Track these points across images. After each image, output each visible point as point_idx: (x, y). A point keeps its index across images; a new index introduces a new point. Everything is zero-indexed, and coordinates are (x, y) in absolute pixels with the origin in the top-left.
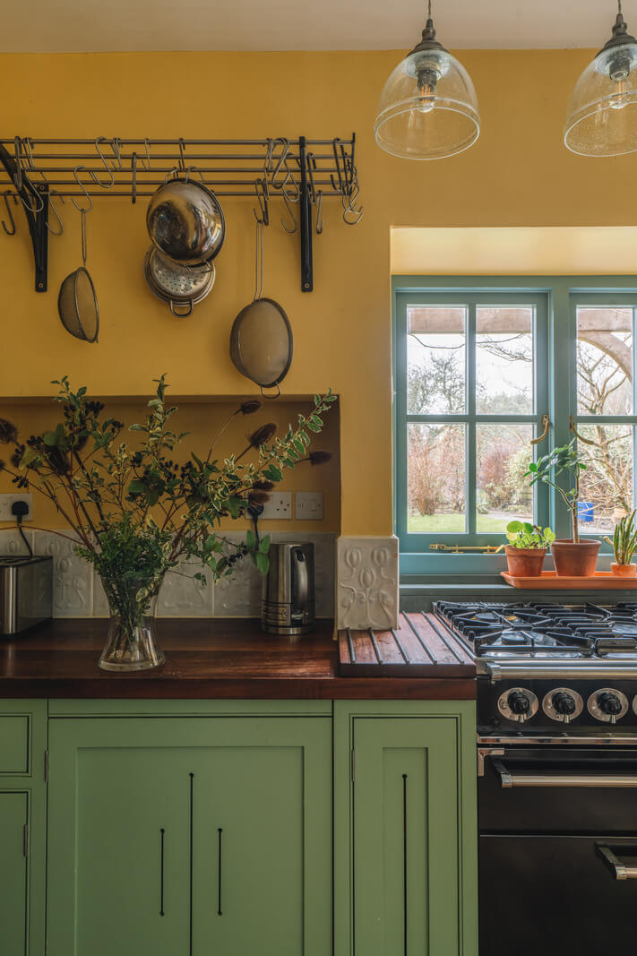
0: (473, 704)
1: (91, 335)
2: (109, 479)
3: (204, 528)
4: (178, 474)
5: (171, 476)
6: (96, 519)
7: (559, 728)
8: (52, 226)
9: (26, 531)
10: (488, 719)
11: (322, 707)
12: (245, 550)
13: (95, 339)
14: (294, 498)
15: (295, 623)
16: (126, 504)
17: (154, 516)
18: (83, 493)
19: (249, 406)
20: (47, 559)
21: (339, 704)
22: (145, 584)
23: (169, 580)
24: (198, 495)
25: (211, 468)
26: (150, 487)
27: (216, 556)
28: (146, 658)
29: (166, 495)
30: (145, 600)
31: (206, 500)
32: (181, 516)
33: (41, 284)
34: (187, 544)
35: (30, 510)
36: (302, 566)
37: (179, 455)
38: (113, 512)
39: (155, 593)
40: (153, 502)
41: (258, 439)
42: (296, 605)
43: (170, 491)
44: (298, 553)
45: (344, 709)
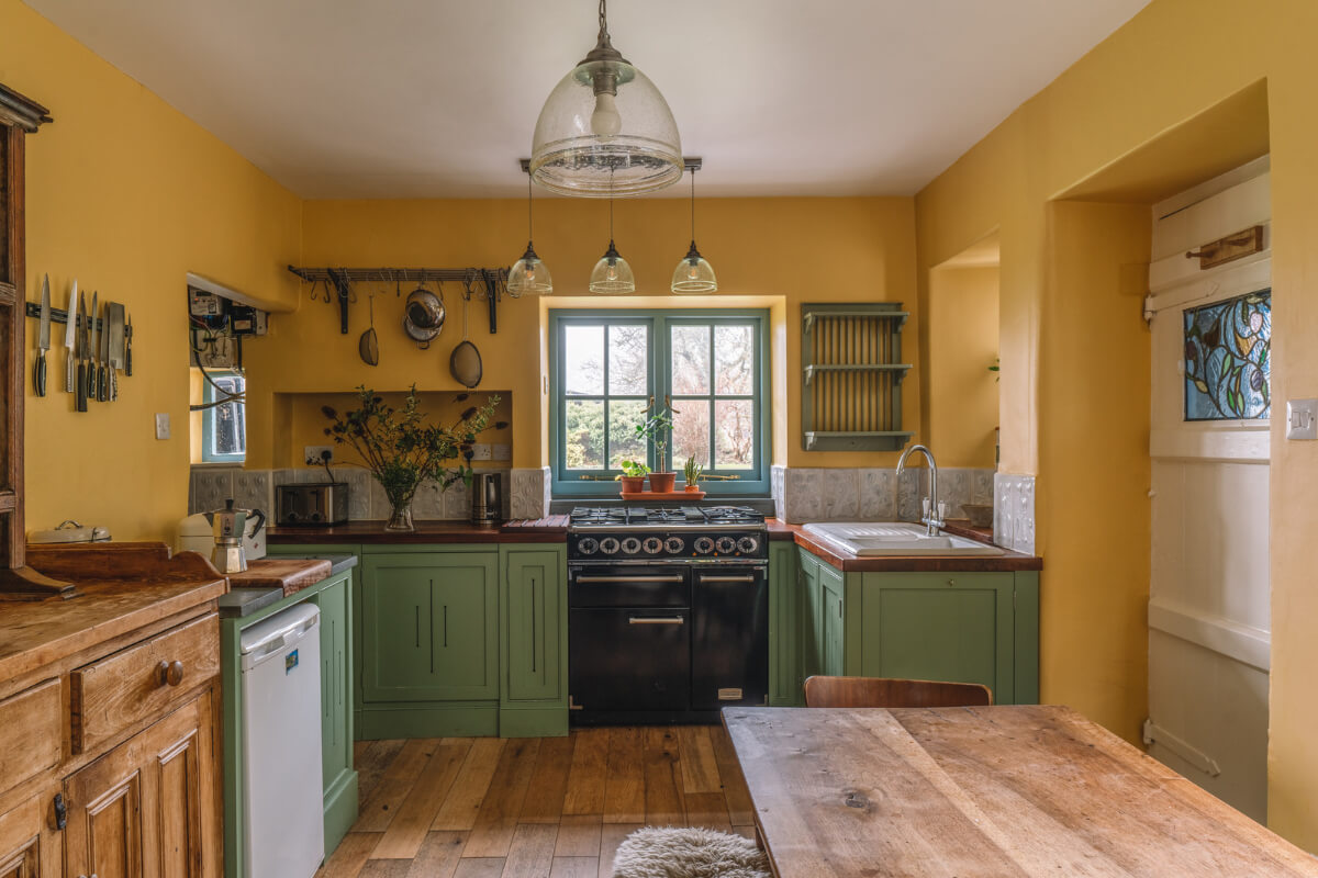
0: (565, 545)
1: (374, 361)
2: (386, 439)
3: (436, 464)
4: (423, 435)
5: (419, 436)
6: (380, 461)
7: (607, 556)
8: (350, 297)
9: (331, 469)
10: (573, 553)
11: (493, 547)
12: (460, 475)
13: (376, 365)
14: (492, 448)
15: (489, 518)
16: (395, 451)
17: (410, 458)
18: (372, 447)
19: (462, 397)
20: (345, 484)
21: (501, 545)
22: (407, 491)
23: (419, 490)
24: (433, 447)
25: (440, 432)
26: (408, 442)
27: (444, 479)
28: (409, 528)
29: (416, 447)
30: (407, 499)
31: (437, 449)
32: (425, 457)
33: (344, 329)
34: (427, 471)
35: (333, 456)
36: (492, 485)
37: (423, 426)
38: (389, 456)
39: (411, 496)
40: (410, 450)
41: (467, 415)
42: (490, 508)
43: (419, 445)
44: (490, 479)
45: (504, 548)
